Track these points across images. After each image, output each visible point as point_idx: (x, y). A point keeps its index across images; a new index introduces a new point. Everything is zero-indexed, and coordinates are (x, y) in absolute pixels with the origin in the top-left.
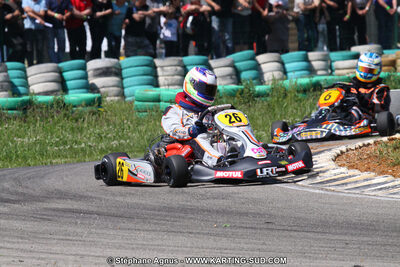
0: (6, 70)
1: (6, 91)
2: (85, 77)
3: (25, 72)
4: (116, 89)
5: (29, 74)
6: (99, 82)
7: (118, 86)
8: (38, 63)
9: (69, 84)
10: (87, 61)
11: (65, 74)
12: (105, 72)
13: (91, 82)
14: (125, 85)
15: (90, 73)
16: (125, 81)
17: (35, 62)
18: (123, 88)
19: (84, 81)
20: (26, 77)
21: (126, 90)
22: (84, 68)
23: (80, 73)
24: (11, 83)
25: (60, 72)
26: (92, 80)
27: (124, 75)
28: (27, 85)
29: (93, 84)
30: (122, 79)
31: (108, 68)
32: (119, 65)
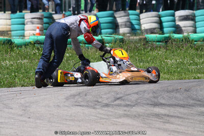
0: (128, 15)
1: (128, 27)
2: (174, 21)
3: (139, 17)
5: (141, 18)
7: (193, 27)
9: (165, 24)
10: (175, 11)
11: (162, 19)
12: (186, 18)
13: (177, 24)
16: (197, 24)
17: (144, 11)
18: (196, 28)
19: (173, 23)
20: (139, 20)
21: (197, 29)
22: (173, 15)
23: (171, 18)
24: (131, 23)
25: (160, 17)
26: (178, 23)
30: (196, 22)
31: (187, 16)
32: (194, 14)
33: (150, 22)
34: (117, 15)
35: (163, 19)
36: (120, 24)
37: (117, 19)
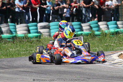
4: (48, 33)
6: (42, 31)
8: (20, 24)
14: (51, 32)
15: (39, 28)
27: (51, 29)
28: (16, 32)
29: (40, 32)
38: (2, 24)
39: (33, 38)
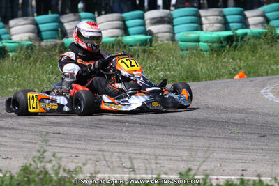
0: (80, 19)
2: (144, 25)
3: (95, 20)
4: (168, 34)
5: (98, 22)
6: (155, 29)
7: (169, 32)
8: (106, 13)
9: (131, 30)
10: (145, 12)
11: (127, 22)
12: (160, 21)
14: (176, 31)
15: (147, 22)
16: (175, 28)
17: (103, 13)
18: (174, 34)
19: (142, 28)
21: (176, 35)
22: (142, 17)
23: (139, 21)
25: (123, 20)
26: (149, 28)
27: (175, 24)
29: (150, 31)
30: (173, 26)
31: (161, 17)
32: (171, 15)
33: (110, 27)
34: (64, 19)
35: (129, 23)
36: (68, 31)
37: (65, 24)
38: (66, 14)
39: (135, 45)
